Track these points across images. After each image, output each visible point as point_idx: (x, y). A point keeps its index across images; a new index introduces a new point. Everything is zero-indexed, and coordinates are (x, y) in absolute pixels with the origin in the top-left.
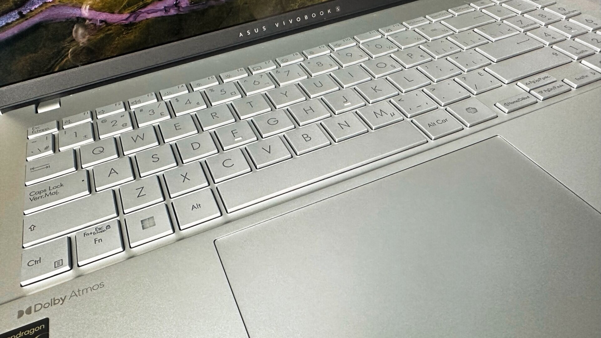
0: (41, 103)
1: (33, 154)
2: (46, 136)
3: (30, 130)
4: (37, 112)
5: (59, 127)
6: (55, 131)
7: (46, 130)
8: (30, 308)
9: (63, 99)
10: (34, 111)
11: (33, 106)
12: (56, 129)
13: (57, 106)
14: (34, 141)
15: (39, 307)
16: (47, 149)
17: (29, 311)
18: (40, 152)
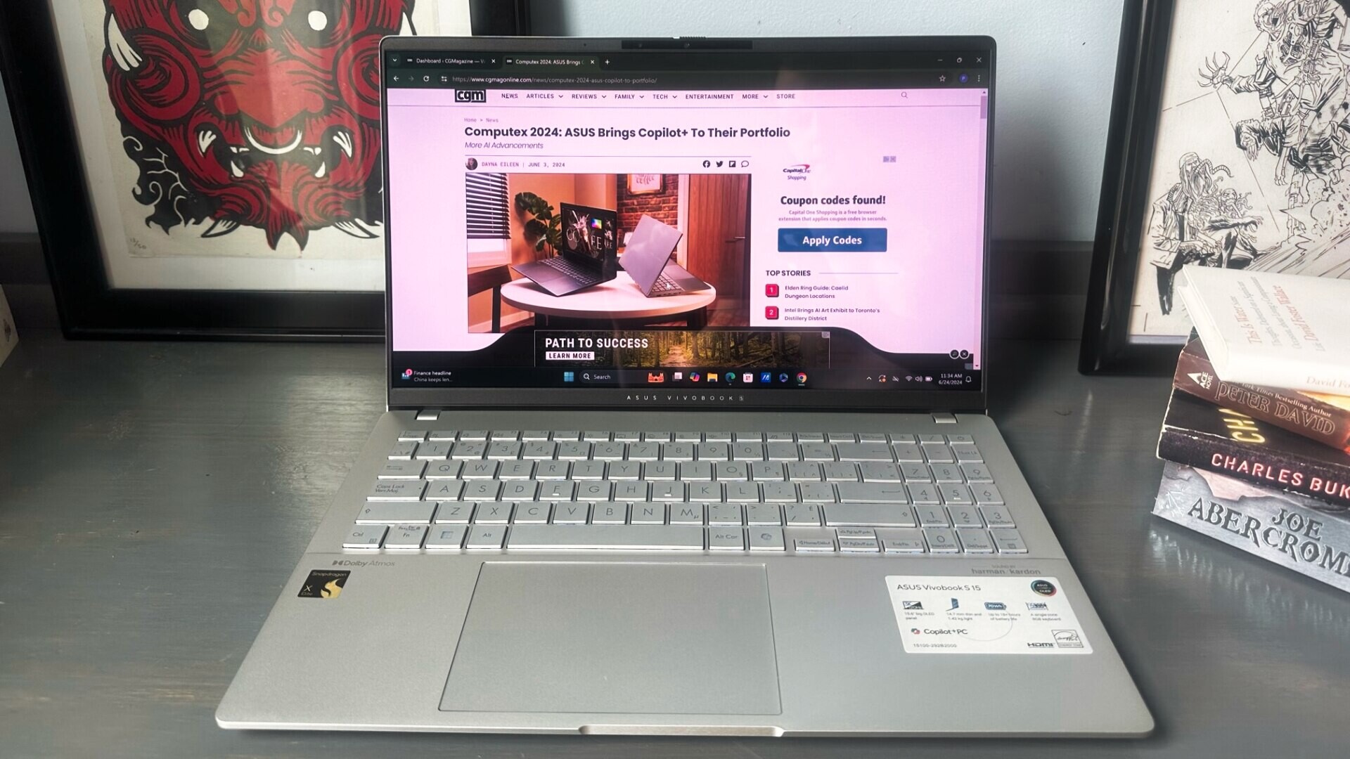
0: (424, 411)
1: (395, 454)
2: (412, 442)
3: (403, 433)
4: (416, 418)
5: (425, 439)
6: (421, 440)
7: (415, 437)
8: (342, 562)
9: (443, 413)
10: (414, 417)
11: (416, 412)
12: (423, 439)
13: (435, 418)
14: (401, 444)
15: (348, 563)
16: (407, 454)
17: (341, 563)
18: (401, 455)
